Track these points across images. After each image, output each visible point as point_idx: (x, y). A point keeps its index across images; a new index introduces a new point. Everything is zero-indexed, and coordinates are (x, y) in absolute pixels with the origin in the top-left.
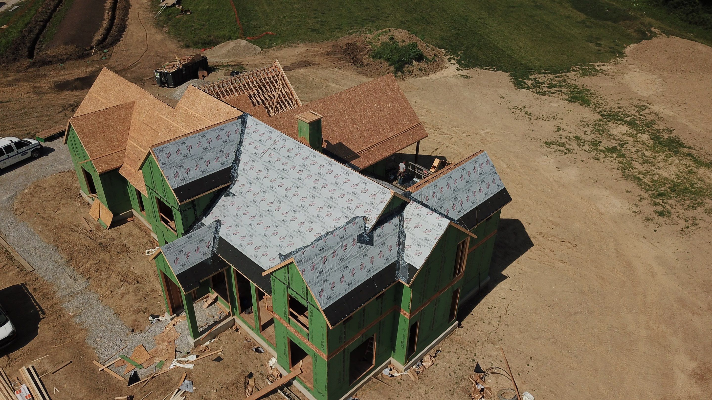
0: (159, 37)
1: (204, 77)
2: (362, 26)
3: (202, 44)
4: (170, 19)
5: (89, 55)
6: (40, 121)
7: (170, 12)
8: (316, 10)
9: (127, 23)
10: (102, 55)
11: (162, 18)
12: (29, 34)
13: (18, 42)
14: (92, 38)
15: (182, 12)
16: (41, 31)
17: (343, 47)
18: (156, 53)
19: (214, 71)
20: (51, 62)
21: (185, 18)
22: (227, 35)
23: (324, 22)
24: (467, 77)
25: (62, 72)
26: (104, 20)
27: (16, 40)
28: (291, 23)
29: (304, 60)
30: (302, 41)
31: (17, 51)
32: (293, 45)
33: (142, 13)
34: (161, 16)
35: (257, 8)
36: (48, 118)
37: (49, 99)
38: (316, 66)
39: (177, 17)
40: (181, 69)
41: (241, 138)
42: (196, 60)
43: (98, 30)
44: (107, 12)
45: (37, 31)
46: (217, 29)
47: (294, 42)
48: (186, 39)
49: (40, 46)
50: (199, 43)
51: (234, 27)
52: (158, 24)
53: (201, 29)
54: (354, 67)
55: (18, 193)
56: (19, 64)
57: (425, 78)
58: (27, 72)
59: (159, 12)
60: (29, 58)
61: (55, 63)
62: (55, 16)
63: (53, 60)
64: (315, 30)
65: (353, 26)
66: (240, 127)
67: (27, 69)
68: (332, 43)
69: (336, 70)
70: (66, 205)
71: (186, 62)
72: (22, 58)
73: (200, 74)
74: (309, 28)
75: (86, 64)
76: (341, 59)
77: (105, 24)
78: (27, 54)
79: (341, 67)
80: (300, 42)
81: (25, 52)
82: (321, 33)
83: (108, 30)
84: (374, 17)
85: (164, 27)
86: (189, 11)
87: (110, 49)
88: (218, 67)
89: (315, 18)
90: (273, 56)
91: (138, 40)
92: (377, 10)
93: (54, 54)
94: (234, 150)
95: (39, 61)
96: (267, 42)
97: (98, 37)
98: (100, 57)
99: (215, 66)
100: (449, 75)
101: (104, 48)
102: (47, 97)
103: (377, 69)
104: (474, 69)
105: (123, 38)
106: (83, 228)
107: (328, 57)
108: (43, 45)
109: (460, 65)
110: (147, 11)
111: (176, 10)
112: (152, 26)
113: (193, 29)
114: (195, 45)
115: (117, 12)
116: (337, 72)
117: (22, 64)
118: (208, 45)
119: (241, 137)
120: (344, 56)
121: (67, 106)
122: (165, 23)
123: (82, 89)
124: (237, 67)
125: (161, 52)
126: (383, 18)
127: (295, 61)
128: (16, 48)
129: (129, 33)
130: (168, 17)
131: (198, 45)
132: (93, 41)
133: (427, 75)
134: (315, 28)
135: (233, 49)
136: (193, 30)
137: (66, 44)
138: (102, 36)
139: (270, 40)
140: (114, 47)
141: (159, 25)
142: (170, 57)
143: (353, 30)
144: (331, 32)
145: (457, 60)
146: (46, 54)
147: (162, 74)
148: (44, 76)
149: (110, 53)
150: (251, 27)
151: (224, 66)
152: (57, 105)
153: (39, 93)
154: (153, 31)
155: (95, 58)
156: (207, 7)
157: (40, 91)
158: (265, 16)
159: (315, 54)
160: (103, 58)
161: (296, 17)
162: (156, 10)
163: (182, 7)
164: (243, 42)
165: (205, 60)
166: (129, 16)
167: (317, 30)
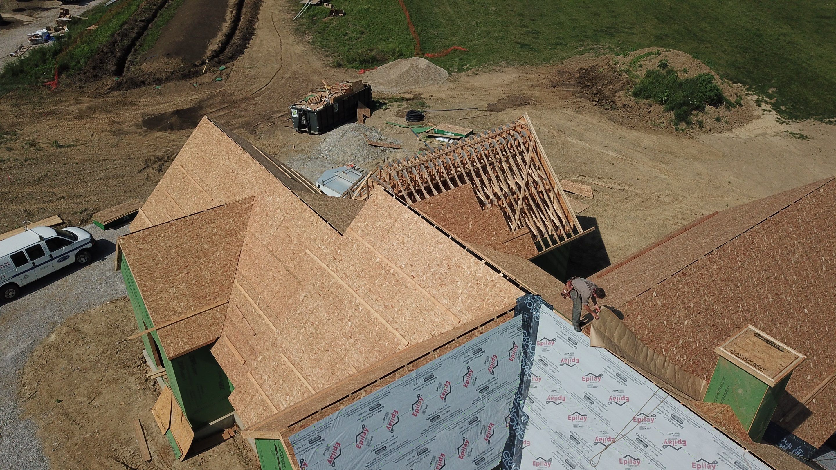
0: (299, 49)
1: (365, 117)
2: (597, 42)
3: (361, 62)
4: (314, 23)
5: (197, 74)
6: (108, 186)
7: (315, 12)
8: (521, 15)
9: (255, 26)
10: (216, 75)
11: (303, 21)
12: (122, 39)
13: (105, 51)
14: (206, 47)
15: (331, 12)
16: (139, 35)
17: (574, 75)
18: (294, 73)
19: (380, 107)
20: (143, 82)
21: (335, 22)
22: (397, 49)
23: (537, 33)
24: (802, 137)
25: (157, 99)
26: (225, 21)
27: (103, 47)
28: (488, 33)
29: (517, 94)
30: (510, 62)
31: (101, 63)
32: (497, 69)
33: (277, 12)
34: (302, 18)
35: (436, 10)
36: (120, 181)
37: (129, 144)
38: (539, 105)
39: (325, 20)
40: (332, 106)
41: (523, 374)
42: (354, 90)
43: (215, 35)
44: (230, 10)
45: (134, 35)
46: (381, 39)
47: (497, 64)
48: (336, 54)
49: (134, 57)
50: (356, 61)
51: (405, 37)
52: (298, 29)
53: (359, 38)
54: (601, 109)
55: (37, 342)
56: (100, 84)
57: (726, 134)
58: (109, 97)
59: (301, 12)
60: (116, 75)
61: (150, 84)
62: (161, 15)
63: (146, 80)
64: (526, 45)
65: (583, 41)
66: (519, 339)
67: (109, 92)
68: (555, 67)
69: (573, 113)
70: (113, 386)
71: (340, 94)
72: (106, 74)
73: (360, 112)
74: (516, 43)
75: (192, 87)
76: (577, 95)
77: (226, 27)
78: (114, 68)
79: (579, 110)
80: (507, 63)
81: (112, 66)
82: (535, 50)
83: (229, 36)
84: (611, 28)
85: (306, 34)
86: (341, 12)
87: (229, 64)
88: (385, 101)
89: (523, 26)
90: (468, 85)
91: (269, 52)
92: (612, 17)
93: (151, 70)
94: (507, 412)
95: (127, 82)
96: (456, 62)
97: (214, 46)
98: (213, 78)
99: (382, 99)
100: (769, 132)
101: (220, 63)
102: (128, 141)
103: (641, 115)
104: (809, 121)
105: (248, 49)
106: (135, 452)
107: (555, 90)
108: (138, 55)
109: (780, 112)
110: (283, 10)
111: (323, 10)
112: (289, 33)
113: (347, 38)
114: (350, 63)
115: (244, 10)
116: (574, 117)
117: (105, 83)
118: (369, 63)
119: (523, 370)
120: (579, 89)
121: (152, 161)
122: (309, 28)
123: (181, 128)
124: (415, 102)
125: (300, 72)
126: (626, 30)
127: (503, 96)
128: (101, 60)
129: (258, 41)
130: (313, 20)
131: (354, 65)
132: (207, 51)
133: (730, 130)
134: (526, 42)
135: (407, 72)
136: (347, 40)
137: (168, 55)
138: (220, 44)
139: (461, 59)
140: (235, 62)
141: (298, 31)
142: (313, 81)
143: (583, 48)
144: (551, 49)
145: (771, 104)
146: (140, 69)
147: (303, 113)
148: (131, 104)
149: (227, 71)
150: (431, 38)
151: (396, 100)
152: (138, 158)
153: (118, 133)
154: (291, 39)
155: (206, 78)
156: (366, 7)
157: (120, 130)
158: (450, 22)
159: (533, 83)
160: (217, 79)
161: (494, 24)
162: (296, 9)
163: (332, 6)
164: (423, 62)
165: (368, 90)
166: (260, 16)
167: (529, 45)
